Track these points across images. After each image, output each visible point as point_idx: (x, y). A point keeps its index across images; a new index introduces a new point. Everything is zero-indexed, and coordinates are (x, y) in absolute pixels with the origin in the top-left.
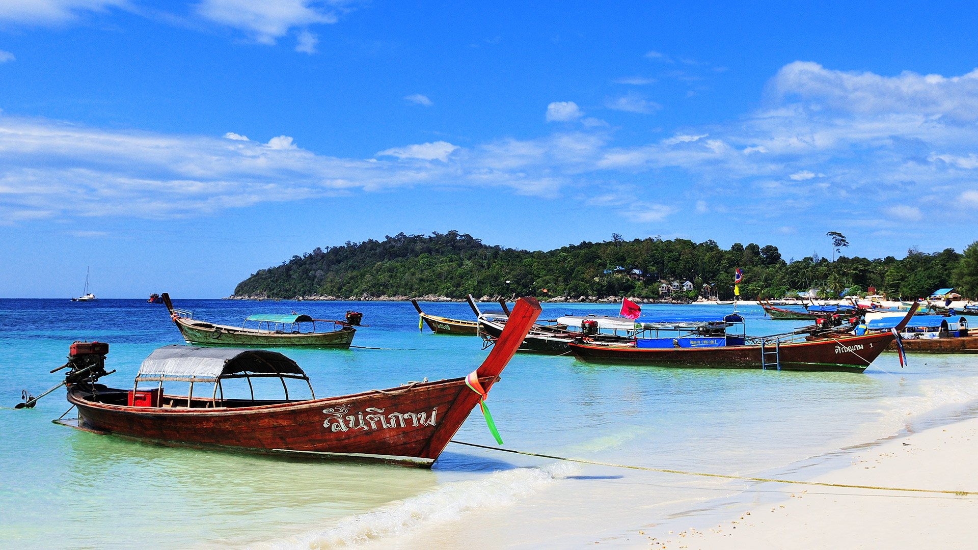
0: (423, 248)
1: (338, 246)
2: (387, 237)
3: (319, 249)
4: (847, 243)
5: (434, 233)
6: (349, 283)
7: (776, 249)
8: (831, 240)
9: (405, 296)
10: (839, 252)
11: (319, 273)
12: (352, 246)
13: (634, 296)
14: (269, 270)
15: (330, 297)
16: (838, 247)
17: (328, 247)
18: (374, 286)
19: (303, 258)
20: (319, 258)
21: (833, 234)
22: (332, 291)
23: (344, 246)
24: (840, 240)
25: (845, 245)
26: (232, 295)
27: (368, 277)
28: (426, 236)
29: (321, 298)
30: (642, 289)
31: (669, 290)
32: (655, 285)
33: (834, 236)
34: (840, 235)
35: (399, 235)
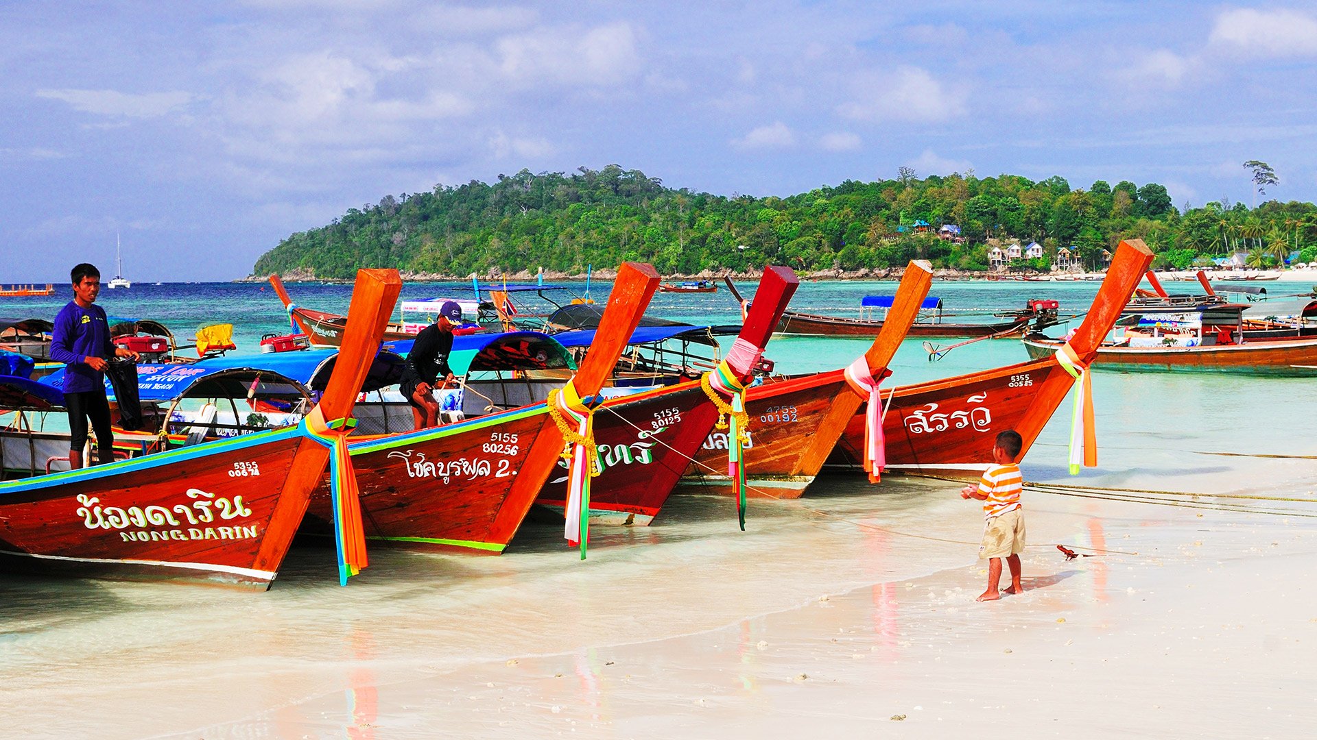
0: (567, 195)
1: (421, 192)
2: (501, 177)
3: (390, 197)
4: (1276, 178)
5: (581, 169)
6: (463, 252)
7: (1163, 189)
8: (1250, 172)
9: (561, 272)
10: (1264, 193)
11: (398, 237)
12: (444, 193)
13: (947, 267)
14: (311, 235)
15: (436, 276)
16: (1260, 186)
17: (404, 194)
18: (507, 257)
19: (363, 212)
20: (392, 211)
21: (1254, 165)
22: (435, 265)
23: (430, 193)
24: (1264, 174)
25: (1271, 181)
26: (251, 275)
27: (494, 242)
28: (567, 176)
29: (417, 277)
30: (961, 257)
31: (1003, 256)
32: (983, 248)
33: (1256, 167)
34: (1265, 167)
35: (521, 172)
